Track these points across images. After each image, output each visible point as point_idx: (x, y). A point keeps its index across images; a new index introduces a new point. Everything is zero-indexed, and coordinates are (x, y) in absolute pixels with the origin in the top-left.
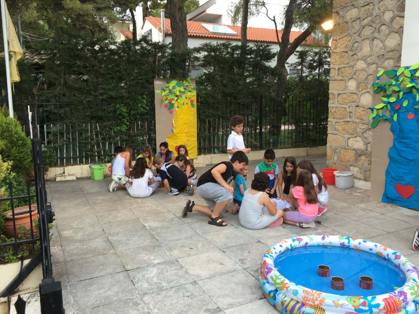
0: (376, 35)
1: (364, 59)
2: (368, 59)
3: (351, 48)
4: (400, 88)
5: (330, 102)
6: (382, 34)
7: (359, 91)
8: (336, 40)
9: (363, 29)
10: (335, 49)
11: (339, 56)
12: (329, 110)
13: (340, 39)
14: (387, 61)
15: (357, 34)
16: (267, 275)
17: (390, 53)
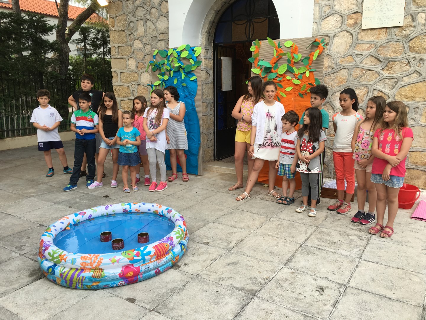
0: (148, 17)
1: (140, 39)
2: (144, 40)
3: (127, 27)
4: (171, 67)
5: (114, 80)
6: (153, 16)
7: (139, 70)
8: (113, 18)
9: (136, 10)
10: (113, 26)
11: (118, 34)
12: (114, 89)
13: (116, 17)
14: (159, 43)
15: (132, 13)
16: (44, 253)
17: (161, 35)
